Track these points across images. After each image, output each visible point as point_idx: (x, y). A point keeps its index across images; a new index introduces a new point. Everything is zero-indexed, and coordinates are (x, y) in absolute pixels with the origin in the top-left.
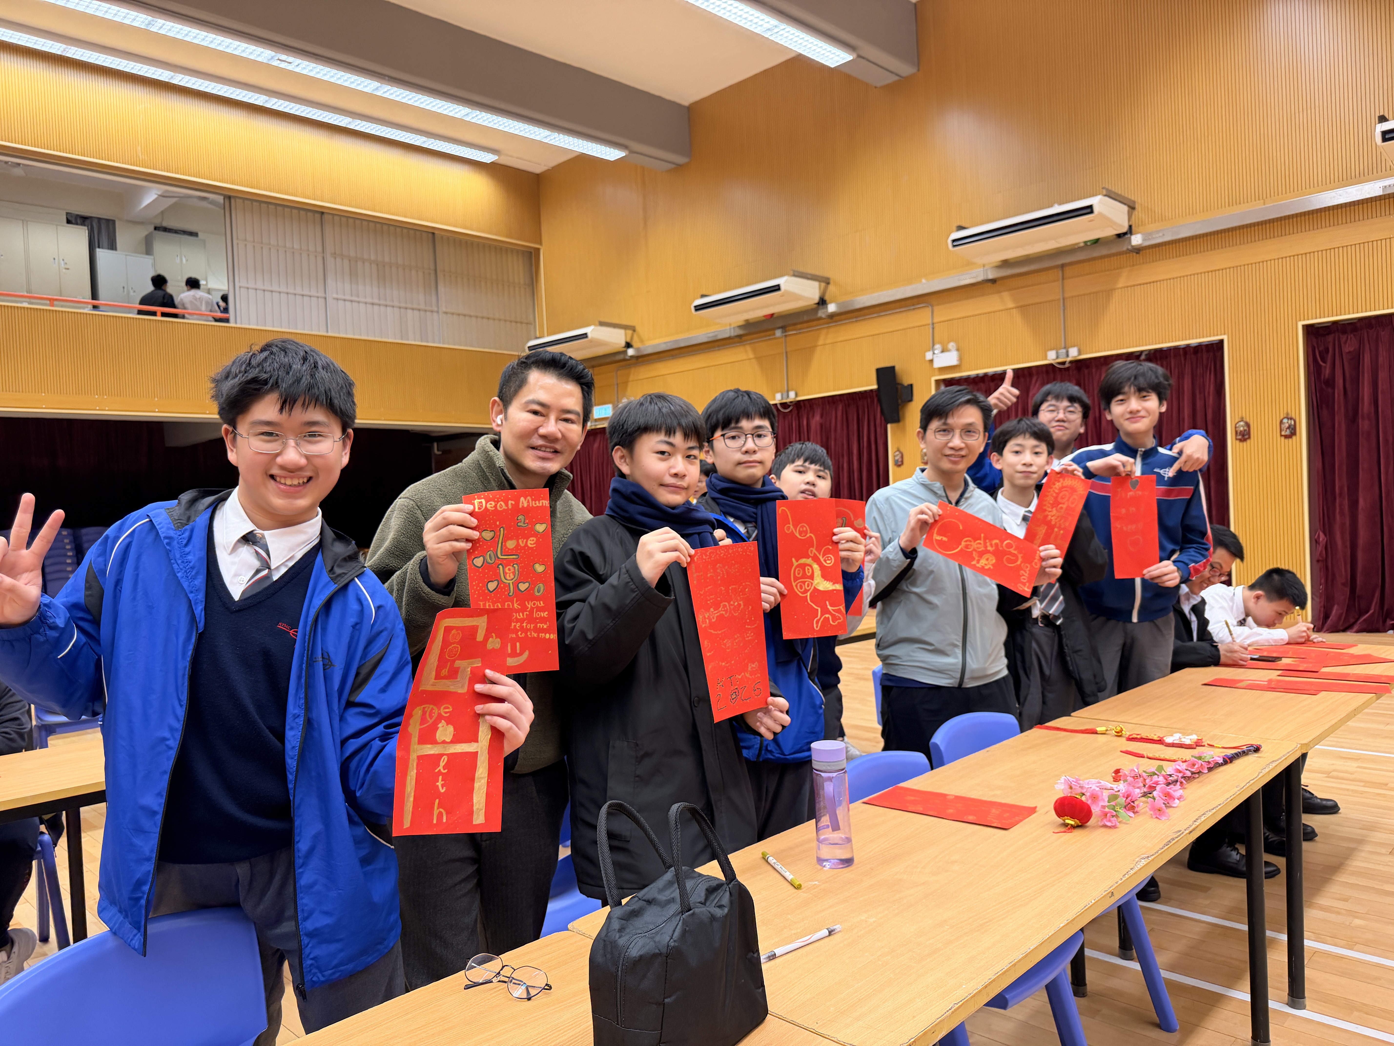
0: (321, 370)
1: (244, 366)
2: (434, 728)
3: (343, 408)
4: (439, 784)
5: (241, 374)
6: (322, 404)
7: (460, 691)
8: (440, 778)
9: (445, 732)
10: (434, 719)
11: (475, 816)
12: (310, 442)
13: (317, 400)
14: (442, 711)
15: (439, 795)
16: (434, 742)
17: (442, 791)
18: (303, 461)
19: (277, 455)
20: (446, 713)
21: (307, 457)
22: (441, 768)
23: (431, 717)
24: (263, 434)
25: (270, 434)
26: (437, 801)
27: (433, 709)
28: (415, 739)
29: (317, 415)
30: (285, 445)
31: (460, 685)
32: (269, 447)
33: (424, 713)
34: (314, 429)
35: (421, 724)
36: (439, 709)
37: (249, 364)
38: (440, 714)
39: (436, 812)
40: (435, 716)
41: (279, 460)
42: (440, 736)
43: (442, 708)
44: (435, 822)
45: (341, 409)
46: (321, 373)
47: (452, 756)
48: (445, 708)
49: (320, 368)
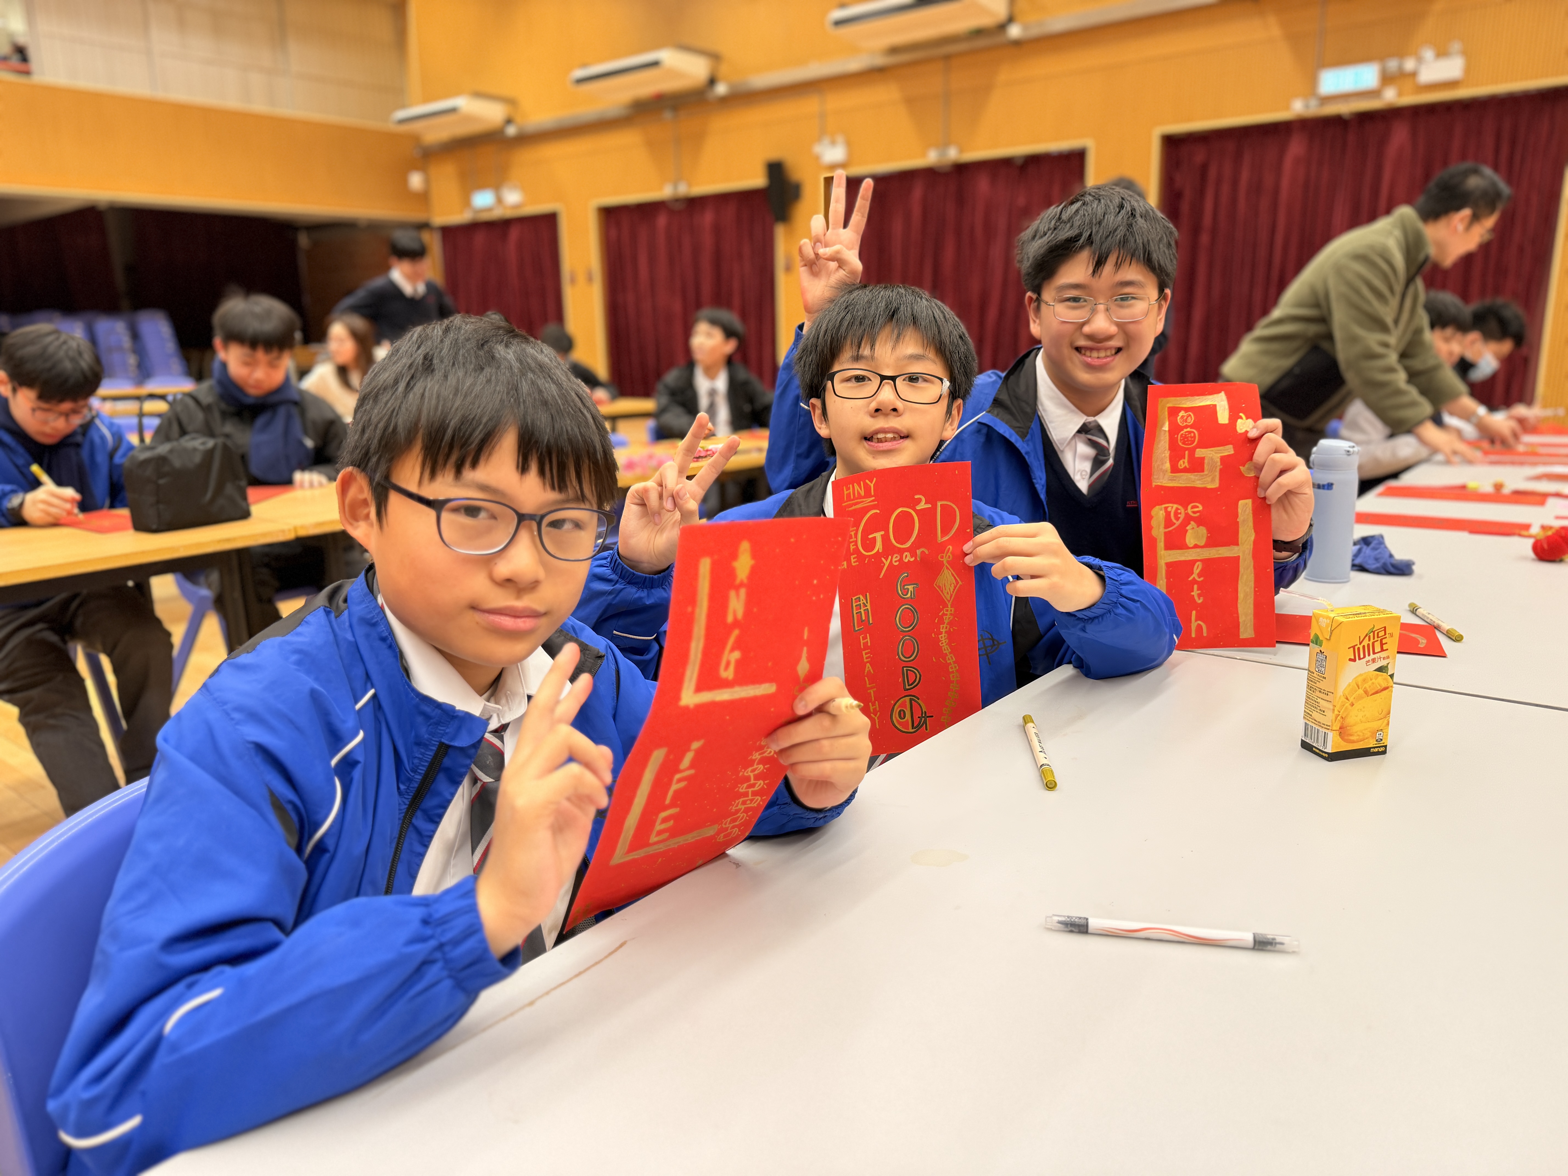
0: (1140, 219)
1: (1053, 222)
2: (1182, 531)
3: (1162, 263)
4: (1195, 593)
5: (1050, 232)
6: (1138, 260)
7: (1209, 486)
8: (1196, 587)
9: (1195, 535)
10: (1180, 520)
11: (1241, 630)
12: (1121, 307)
13: (1133, 256)
14: (1190, 511)
15: (1195, 606)
16: (1183, 546)
17: (1200, 601)
18: (1113, 329)
19: (1083, 324)
20: (1194, 512)
21: (1118, 325)
22: (1195, 576)
23: (1177, 519)
24: (1068, 300)
25: (1075, 299)
26: (1194, 613)
27: (1177, 509)
28: (1161, 544)
29: (1133, 273)
30: (1094, 312)
31: (1209, 479)
32: (1074, 315)
33: (1168, 514)
34: (1128, 290)
35: (1166, 527)
36: (1186, 509)
37: (1060, 218)
38: (1187, 514)
39: (1194, 625)
40: (1182, 516)
41: (1086, 329)
42: (1190, 540)
43: (1190, 507)
44: (1193, 635)
45: (1160, 265)
46: (1141, 221)
47: (1207, 562)
48: (1193, 507)
49: (1138, 215)
